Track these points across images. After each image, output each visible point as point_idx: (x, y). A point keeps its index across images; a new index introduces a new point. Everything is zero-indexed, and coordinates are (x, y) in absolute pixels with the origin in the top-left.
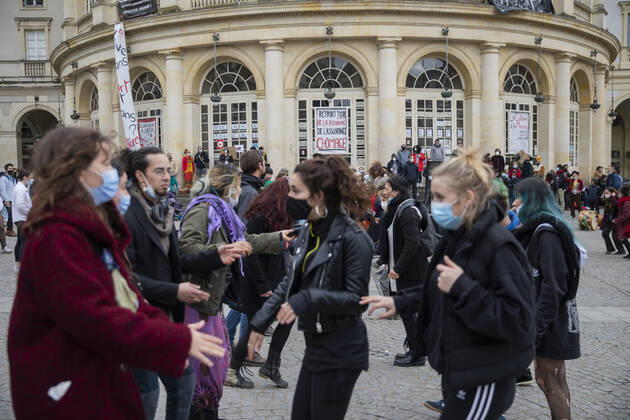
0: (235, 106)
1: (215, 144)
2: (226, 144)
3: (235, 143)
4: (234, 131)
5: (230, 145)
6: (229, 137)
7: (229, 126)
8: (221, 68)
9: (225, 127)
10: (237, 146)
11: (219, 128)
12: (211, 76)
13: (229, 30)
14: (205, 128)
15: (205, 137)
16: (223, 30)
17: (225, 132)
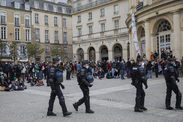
0: (166, 36)
1: (161, 49)
2: (164, 49)
3: (167, 49)
4: (167, 45)
5: (165, 50)
6: (165, 47)
7: (165, 43)
8: (162, 23)
9: (164, 43)
10: (167, 50)
11: (162, 44)
12: (160, 26)
13: (161, 10)
14: (158, 44)
15: (158, 48)
16: (159, 10)
17: (164, 45)
